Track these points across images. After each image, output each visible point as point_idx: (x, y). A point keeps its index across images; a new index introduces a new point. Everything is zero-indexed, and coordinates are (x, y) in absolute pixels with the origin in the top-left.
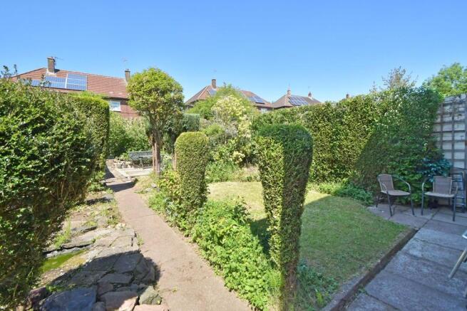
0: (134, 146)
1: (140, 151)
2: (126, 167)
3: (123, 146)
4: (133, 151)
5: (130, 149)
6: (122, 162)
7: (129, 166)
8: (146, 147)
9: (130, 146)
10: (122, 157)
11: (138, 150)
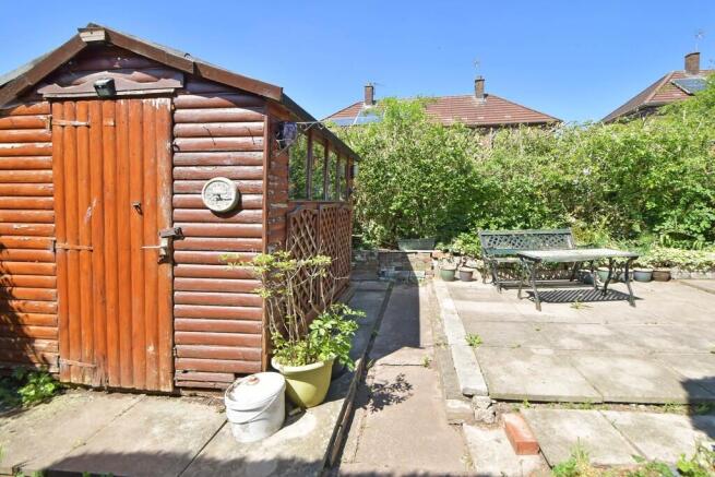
0: (498, 214)
1: (516, 230)
2: (470, 278)
3: (463, 212)
4: (493, 230)
5: (482, 223)
6: (457, 259)
7: (477, 275)
8: (536, 217)
9: (484, 212)
10: (457, 245)
11: (508, 226)
